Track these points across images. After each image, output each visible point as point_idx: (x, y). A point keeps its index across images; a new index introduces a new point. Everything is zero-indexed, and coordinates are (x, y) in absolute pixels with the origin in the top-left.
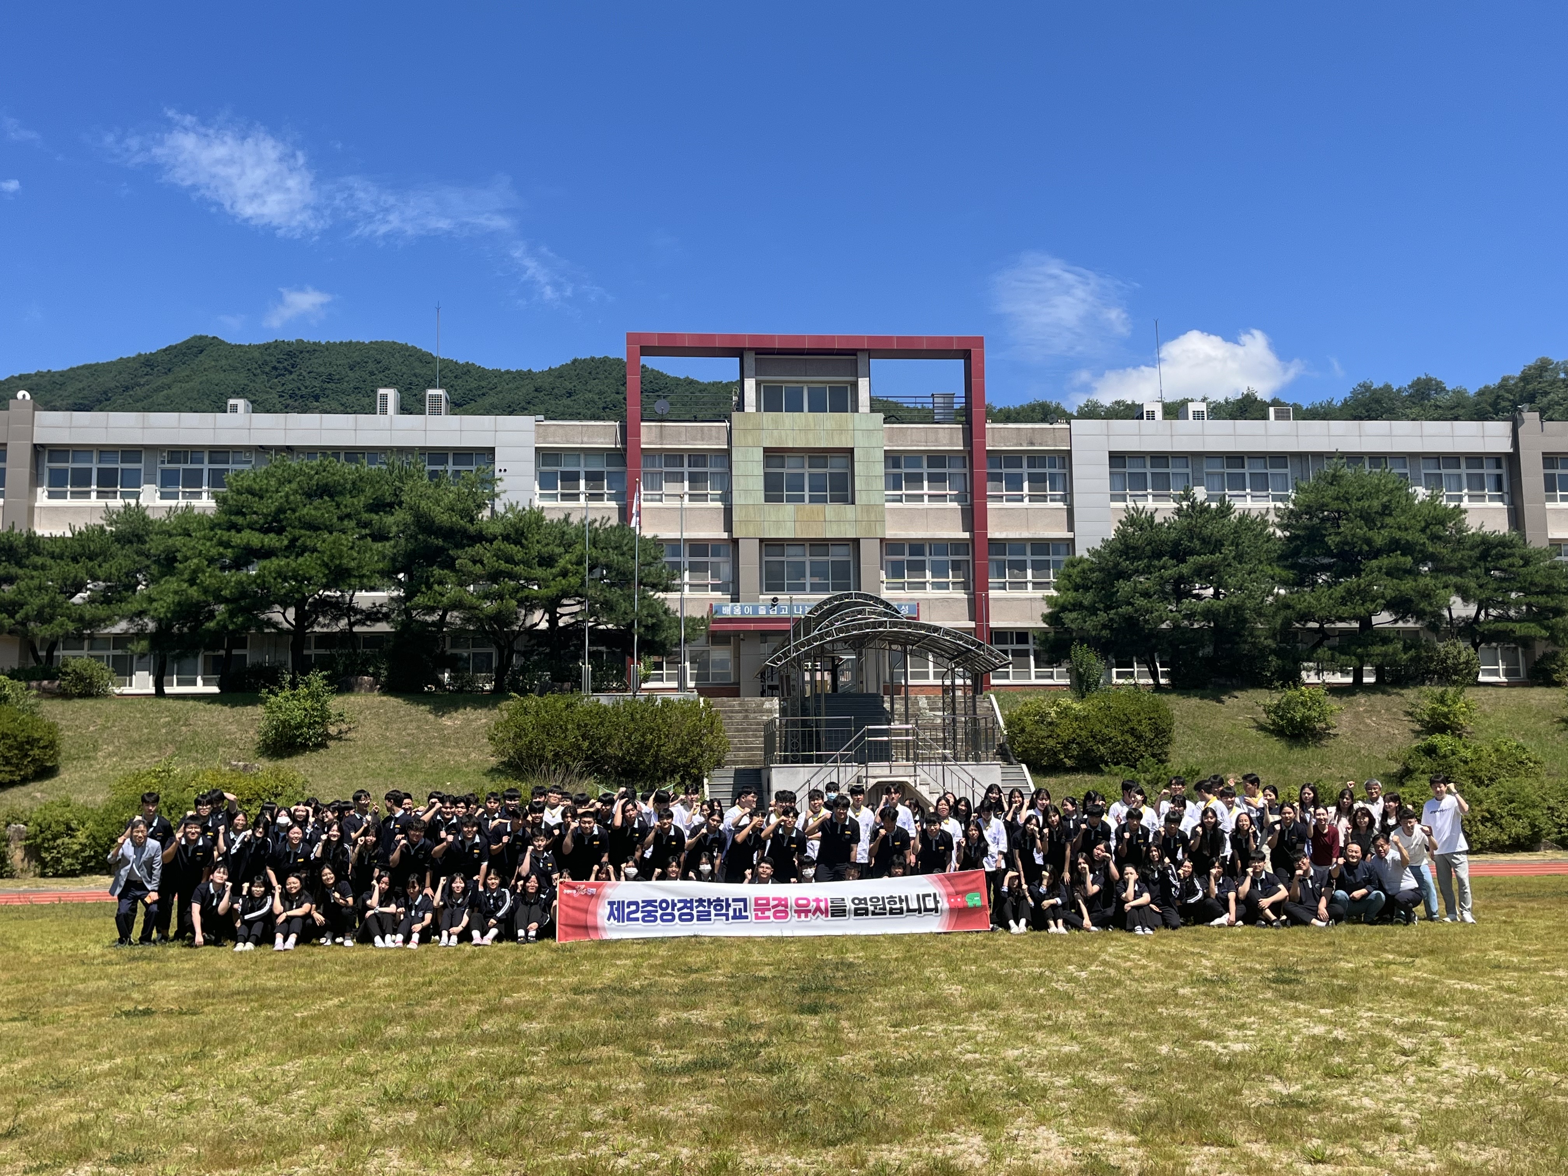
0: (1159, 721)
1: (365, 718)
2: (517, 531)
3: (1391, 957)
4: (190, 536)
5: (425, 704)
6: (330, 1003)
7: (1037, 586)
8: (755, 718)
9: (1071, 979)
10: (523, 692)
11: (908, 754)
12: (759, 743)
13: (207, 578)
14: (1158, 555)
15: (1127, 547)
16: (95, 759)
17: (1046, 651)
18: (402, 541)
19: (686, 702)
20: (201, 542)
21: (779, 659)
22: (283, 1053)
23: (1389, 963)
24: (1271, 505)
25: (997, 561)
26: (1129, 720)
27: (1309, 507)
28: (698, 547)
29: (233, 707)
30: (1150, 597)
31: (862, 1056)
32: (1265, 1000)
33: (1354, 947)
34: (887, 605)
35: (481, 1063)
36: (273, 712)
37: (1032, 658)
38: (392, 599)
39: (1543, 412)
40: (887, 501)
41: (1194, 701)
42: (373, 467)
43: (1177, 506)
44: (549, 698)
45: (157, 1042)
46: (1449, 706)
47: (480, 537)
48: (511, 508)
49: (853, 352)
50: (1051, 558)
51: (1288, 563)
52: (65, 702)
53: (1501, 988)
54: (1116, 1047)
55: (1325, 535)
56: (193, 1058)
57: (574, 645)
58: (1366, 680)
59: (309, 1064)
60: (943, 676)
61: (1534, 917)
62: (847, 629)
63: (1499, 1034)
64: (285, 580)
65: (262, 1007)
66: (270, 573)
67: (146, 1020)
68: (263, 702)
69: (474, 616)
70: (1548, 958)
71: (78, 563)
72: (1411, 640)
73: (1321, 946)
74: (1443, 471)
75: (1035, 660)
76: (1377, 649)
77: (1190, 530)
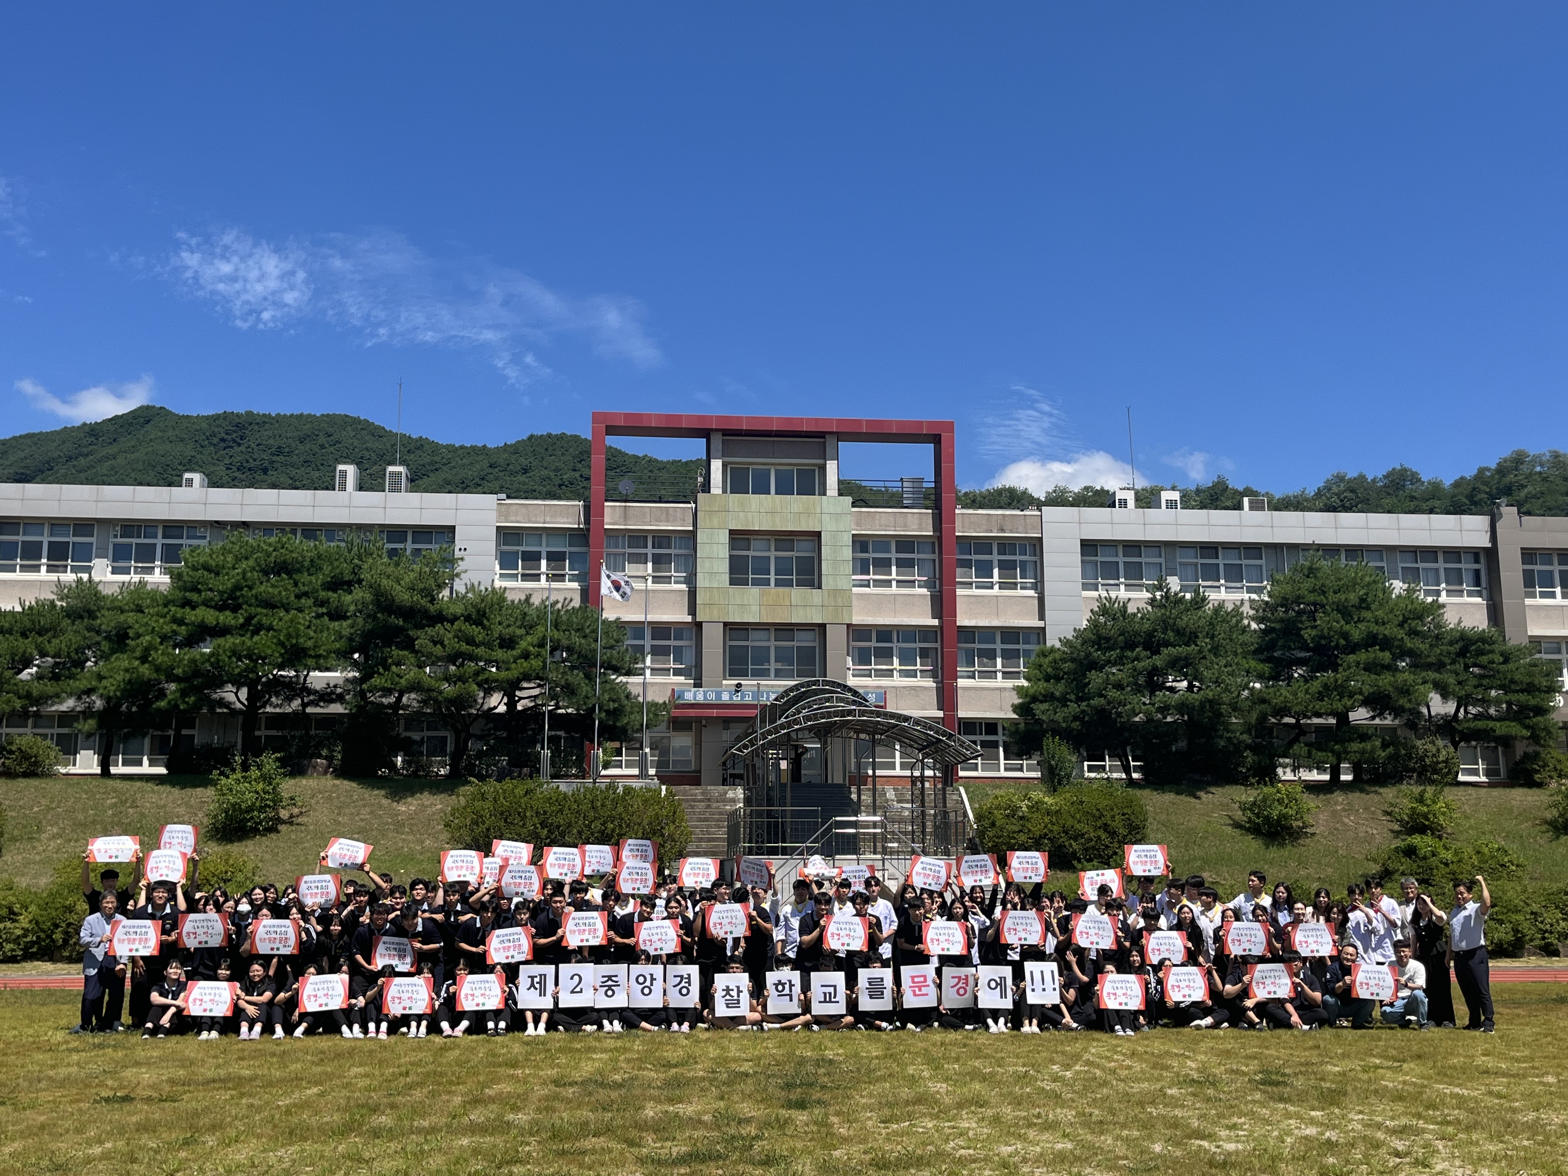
0: (1132, 817)
1: (317, 802)
2: (478, 611)
3: (1378, 1061)
4: (142, 612)
5: (378, 788)
6: (309, 1092)
7: (1007, 675)
8: (718, 808)
9: (1055, 1079)
10: (481, 778)
11: (875, 847)
12: (722, 833)
13: (158, 657)
14: (1131, 646)
15: (1100, 637)
16: (39, 840)
17: (1016, 743)
18: (360, 621)
19: (649, 790)
20: (154, 619)
21: (746, 747)
22: (274, 1139)
23: (1377, 1067)
24: (1246, 596)
25: (967, 650)
26: (1102, 815)
27: (1284, 599)
28: (661, 630)
29: (182, 789)
30: (1123, 689)
31: (856, 1149)
32: (1254, 1102)
33: (1339, 1051)
34: (855, 693)
35: (476, 1152)
36: (224, 795)
37: (1001, 749)
38: (347, 680)
39: (1519, 505)
40: (854, 586)
41: (1169, 797)
42: (332, 544)
43: (1150, 596)
44: (508, 784)
45: (145, 1127)
46: (1428, 806)
47: (440, 618)
48: (471, 588)
49: (822, 435)
50: (1021, 647)
51: (1262, 657)
52: (8, 781)
53: (1490, 1093)
54: (1109, 1145)
55: (1301, 629)
56: (184, 1144)
57: (532, 729)
58: (1343, 778)
59: (303, 1150)
60: (912, 767)
61: (1521, 1024)
62: (815, 717)
63: (1491, 1138)
64: (239, 659)
65: (242, 1095)
66: (224, 651)
67: (127, 1107)
68: (214, 783)
69: (430, 698)
70: (1537, 1064)
71: (27, 638)
72: (1389, 738)
73: (1305, 1050)
74: (1421, 565)
75: (1004, 751)
76: (1355, 746)
77: (1164, 621)
